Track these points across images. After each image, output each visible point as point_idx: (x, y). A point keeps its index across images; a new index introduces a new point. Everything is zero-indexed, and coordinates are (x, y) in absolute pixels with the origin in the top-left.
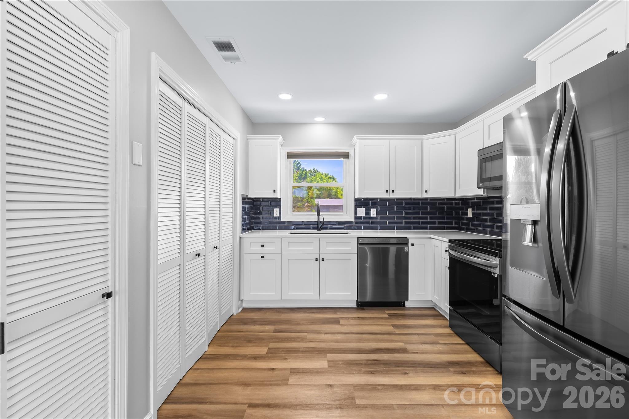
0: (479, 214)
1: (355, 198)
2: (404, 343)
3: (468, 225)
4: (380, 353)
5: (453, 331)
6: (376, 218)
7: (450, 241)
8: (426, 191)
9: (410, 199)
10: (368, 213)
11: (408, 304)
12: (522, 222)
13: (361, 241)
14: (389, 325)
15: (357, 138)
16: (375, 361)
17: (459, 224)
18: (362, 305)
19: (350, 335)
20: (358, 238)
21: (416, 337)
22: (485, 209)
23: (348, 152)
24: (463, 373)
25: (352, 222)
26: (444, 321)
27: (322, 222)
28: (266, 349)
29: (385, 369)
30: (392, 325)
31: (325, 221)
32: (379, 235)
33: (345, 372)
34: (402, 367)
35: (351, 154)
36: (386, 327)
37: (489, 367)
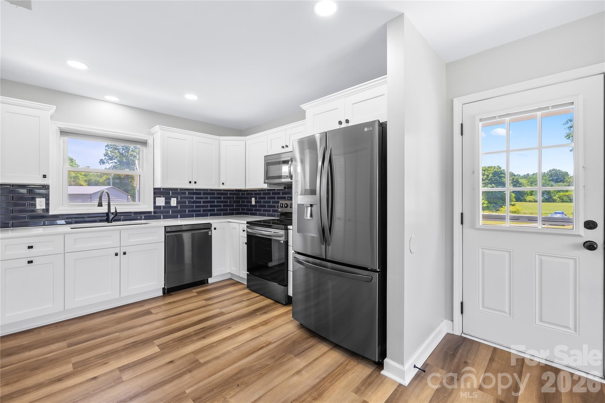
0: (260, 202)
1: (154, 187)
2: (219, 309)
3: (252, 210)
4: (204, 322)
5: (250, 290)
6: (176, 207)
7: (248, 223)
8: (223, 184)
9: (207, 190)
10: (168, 202)
11: (210, 280)
12: (305, 205)
13: (168, 230)
14: (202, 300)
15: (160, 128)
16: (202, 329)
17: (245, 210)
18: (168, 291)
19: (169, 319)
20: (165, 227)
21: (226, 302)
22: (265, 198)
23: (147, 140)
24: (265, 313)
25: (150, 212)
26: (241, 285)
27: (113, 213)
28: (71, 365)
29: (212, 331)
30: (203, 299)
31: (117, 212)
32: (179, 223)
33: (180, 347)
34: (225, 325)
35: (150, 142)
36: (199, 302)
37: (278, 304)
